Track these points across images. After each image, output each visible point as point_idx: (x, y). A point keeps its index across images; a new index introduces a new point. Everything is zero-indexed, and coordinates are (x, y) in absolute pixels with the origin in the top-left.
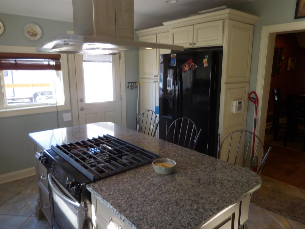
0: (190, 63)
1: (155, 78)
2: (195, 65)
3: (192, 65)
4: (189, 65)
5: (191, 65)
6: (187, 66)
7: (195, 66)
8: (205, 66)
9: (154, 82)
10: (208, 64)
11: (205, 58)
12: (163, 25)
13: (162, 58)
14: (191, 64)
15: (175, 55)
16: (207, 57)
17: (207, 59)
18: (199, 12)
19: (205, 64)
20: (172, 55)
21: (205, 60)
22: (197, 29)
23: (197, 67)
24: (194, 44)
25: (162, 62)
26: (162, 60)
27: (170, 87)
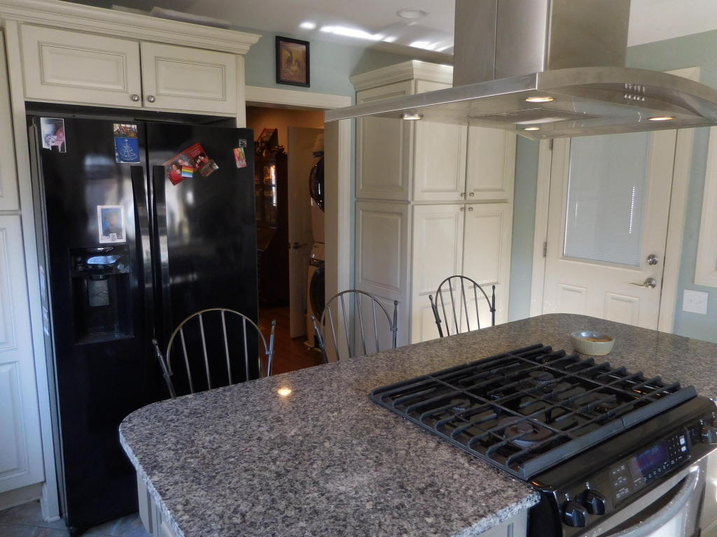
0: (194, 156)
3: (202, 163)
4: (190, 163)
5: (198, 161)
6: (186, 164)
7: (211, 166)
8: (239, 166)
10: (246, 161)
11: (237, 147)
14: (197, 157)
15: (134, 127)
16: (243, 144)
17: (245, 150)
19: (239, 160)
20: (116, 127)
21: (239, 152)
22: (156, 57)
23: (217, 167)
24: (151, 99)
25: (59, 144)
26: (57, 140)
27: (115, 234)
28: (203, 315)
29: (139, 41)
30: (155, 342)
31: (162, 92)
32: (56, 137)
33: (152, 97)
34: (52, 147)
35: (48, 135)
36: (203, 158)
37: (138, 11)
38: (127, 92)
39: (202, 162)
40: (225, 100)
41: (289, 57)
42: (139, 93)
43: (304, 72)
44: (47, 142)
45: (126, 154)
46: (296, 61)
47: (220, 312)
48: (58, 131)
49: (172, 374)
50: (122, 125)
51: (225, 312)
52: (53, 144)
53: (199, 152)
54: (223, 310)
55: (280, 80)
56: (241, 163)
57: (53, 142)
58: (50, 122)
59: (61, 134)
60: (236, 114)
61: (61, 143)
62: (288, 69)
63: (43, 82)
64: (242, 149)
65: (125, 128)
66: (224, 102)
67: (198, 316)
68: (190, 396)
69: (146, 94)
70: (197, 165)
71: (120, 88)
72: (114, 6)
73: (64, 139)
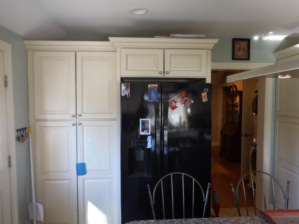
1: (75, 118)
2: (191, 100)
4: (180, 100)
6: (178, 100)
8: (204, 101)
9: (74, 125)
10: (208, 99)
11: (203, 92)
12: (108, 40)
13: (126, 89)
15: (157, 85)
16: (206, 91)
17: (207, 93)
18: (172, 35)
19: (204, 98)
20: (149, 86)
21: (204, 94)
22: (170, 55)
23: (193, 102)
24: (168, 73)
25: (127, 94)
26: (127, 92)
27: (146, 131)
28: (173, 175)
29: (164, 49)
30: (148, 186)
31: (172, 69)
32: (126, 91)
33: (168, 72)
34: (125, 95)
35: (124, 90)
36: (186, 98)
37: (165, 37)
38: (158, 71)
39: (185, 99)
40: (201, 71)
41: (239, 47)
42: (162, 71)
43: (247, 54)
44: (123, 93)
45: (152, 97)
46: (243, 49)
47: (182, 175)
48: (128, 89)
49: (155, 203)
50: (152, 85)
51: (184, 175)
52: (125, 94)
53: (185, 95)
54: (183, 174)
55: (234, 58)
56: (205, 100)
57: (125, 93)
58: (125, 85)
59: (128, 90)
60: (206, 76)
61: (128, 93)
62: (238, 53)
63: (127, 69)
64: (206, 93)
65: (153, 86)
66: (200, 71)
67: (170, 176)
68: (152, 221)
69: (165, 71)
70: (183, 101)
71: (155, 69)
72: (155, 36)
73: (129, 92)
